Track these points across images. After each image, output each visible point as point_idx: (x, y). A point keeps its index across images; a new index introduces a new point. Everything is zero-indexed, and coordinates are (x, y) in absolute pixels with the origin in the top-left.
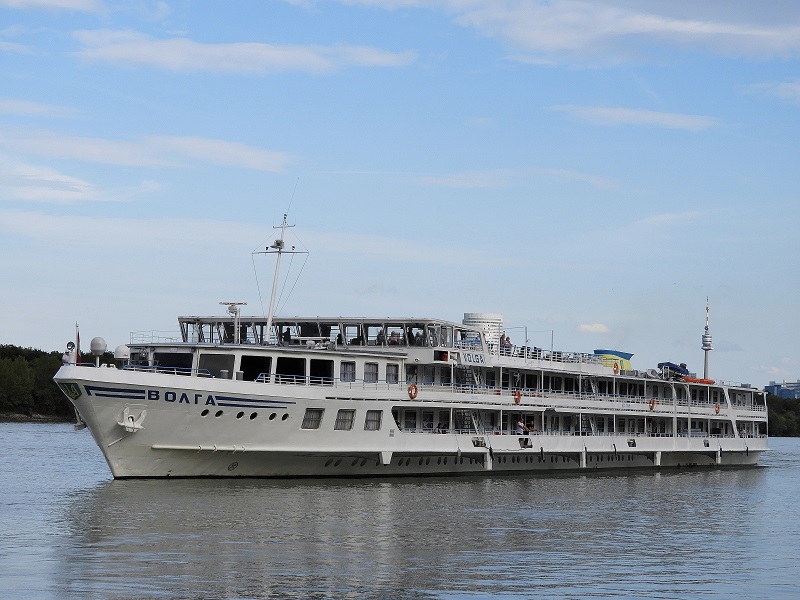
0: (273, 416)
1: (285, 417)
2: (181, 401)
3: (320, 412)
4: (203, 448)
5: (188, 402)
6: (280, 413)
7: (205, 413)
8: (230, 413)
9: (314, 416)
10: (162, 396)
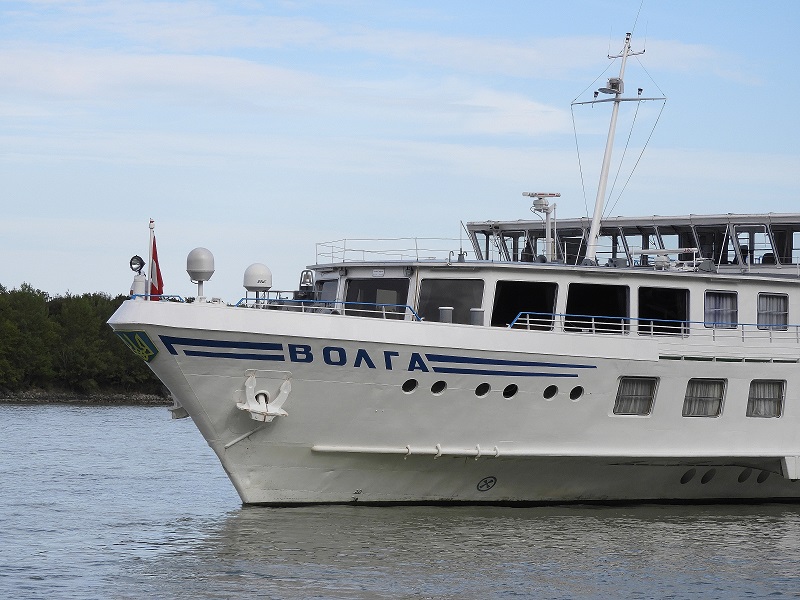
0: (550, 392)
1: (577, 393)
2: (357, 364)
3: (651, 383)
4: (414, 449)
5: (371, 365)
6: (565, 387)
7: (410, 385)
8: (461, 386)
9: (637, 392)
10: (318, 355)
